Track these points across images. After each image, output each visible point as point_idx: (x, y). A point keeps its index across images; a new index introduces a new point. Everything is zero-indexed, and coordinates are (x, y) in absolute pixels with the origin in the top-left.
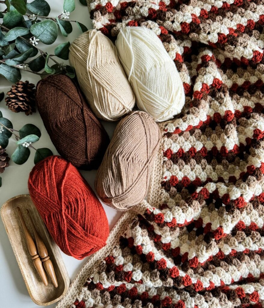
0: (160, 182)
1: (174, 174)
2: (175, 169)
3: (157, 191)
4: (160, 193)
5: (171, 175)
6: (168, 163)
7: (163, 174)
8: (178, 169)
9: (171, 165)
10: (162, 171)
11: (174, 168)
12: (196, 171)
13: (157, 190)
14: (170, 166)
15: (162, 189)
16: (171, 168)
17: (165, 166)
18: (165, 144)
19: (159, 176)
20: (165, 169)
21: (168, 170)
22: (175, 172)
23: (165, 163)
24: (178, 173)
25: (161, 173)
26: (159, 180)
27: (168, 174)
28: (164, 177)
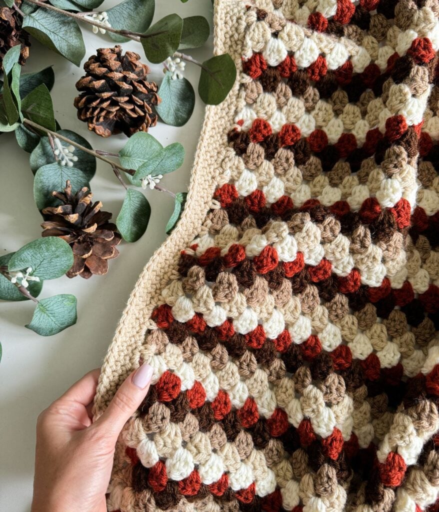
0: (227, 131)
1: (263, 116)
2: (266, 104)
3: (216, 151)
4: (222, 157)
5: (255, 117)
6: (250, 87)
7: (236, 113)
8: (274, 105)
9: (259, 94)
10: (233, 108)
11: (266, 100)
12: (317, 114)
13: (216, 148)
14: (256, 95)
15: (228, 148)
16: (258, 100)
17: (243, 94)
18: (248, 38)
19: (226, 118)
20: (242, 103)
21: (249, 105)
22: (268, 109)
23: (243, 89)
24: (272, 114)
25: (232, 112)
26: (225, 129)
27: (249, 114)
28: (237, 119)
